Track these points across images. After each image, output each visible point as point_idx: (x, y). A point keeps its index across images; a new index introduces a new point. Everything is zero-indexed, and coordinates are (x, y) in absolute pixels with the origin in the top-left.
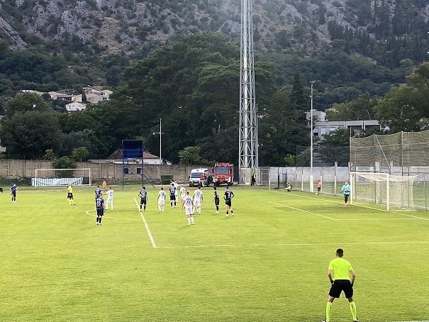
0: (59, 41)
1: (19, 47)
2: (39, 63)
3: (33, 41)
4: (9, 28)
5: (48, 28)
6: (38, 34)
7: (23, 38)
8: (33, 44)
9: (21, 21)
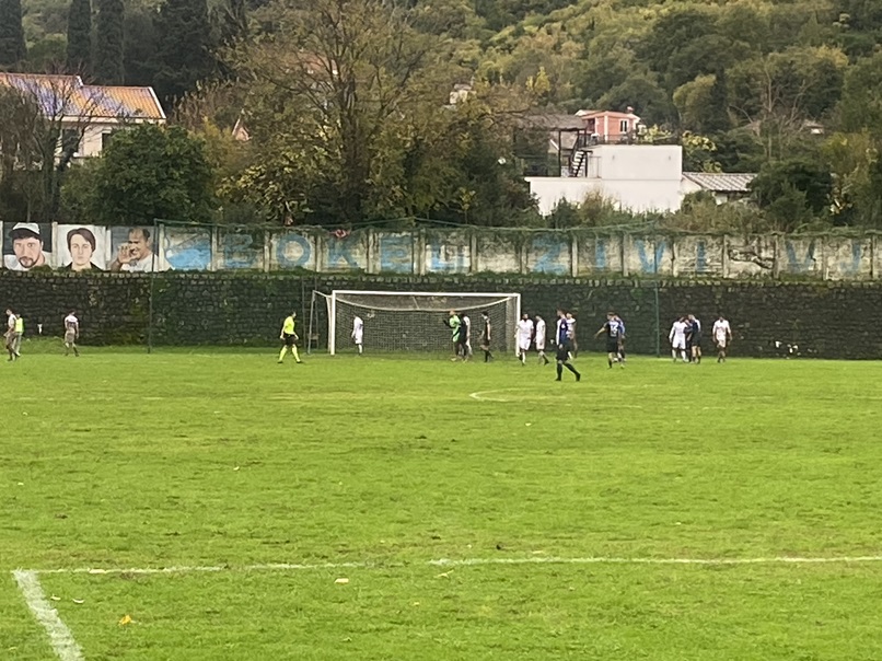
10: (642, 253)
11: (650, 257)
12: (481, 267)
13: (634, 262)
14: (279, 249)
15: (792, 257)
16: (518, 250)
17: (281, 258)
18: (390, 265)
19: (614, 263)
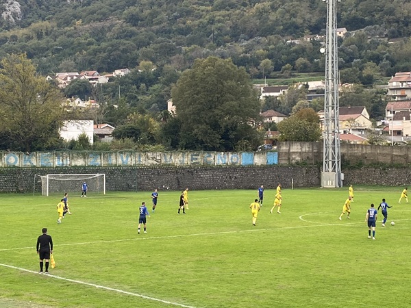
10: (122, 158)
11: (125, 159)
12: (73, 164)
13: (120, 162)
14: (7, 159)
15: (165, 158)
16: (85, 158)
17: (8, 162)
18: (44, 164)
19: (114, 162)
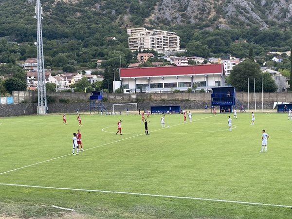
0: (287, 22)
1: (265, 28)
2: (278, 36)
3: (272, 24)
4: (259, 18)
5: (281, 15)
6: (275, 20)
7: (267, 23)
8: (272, 26)
9: (265, 13)
